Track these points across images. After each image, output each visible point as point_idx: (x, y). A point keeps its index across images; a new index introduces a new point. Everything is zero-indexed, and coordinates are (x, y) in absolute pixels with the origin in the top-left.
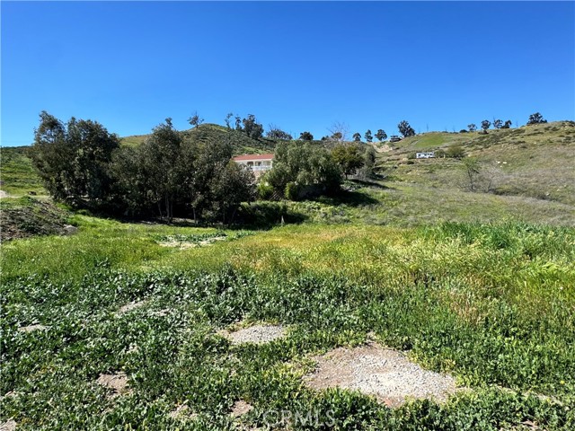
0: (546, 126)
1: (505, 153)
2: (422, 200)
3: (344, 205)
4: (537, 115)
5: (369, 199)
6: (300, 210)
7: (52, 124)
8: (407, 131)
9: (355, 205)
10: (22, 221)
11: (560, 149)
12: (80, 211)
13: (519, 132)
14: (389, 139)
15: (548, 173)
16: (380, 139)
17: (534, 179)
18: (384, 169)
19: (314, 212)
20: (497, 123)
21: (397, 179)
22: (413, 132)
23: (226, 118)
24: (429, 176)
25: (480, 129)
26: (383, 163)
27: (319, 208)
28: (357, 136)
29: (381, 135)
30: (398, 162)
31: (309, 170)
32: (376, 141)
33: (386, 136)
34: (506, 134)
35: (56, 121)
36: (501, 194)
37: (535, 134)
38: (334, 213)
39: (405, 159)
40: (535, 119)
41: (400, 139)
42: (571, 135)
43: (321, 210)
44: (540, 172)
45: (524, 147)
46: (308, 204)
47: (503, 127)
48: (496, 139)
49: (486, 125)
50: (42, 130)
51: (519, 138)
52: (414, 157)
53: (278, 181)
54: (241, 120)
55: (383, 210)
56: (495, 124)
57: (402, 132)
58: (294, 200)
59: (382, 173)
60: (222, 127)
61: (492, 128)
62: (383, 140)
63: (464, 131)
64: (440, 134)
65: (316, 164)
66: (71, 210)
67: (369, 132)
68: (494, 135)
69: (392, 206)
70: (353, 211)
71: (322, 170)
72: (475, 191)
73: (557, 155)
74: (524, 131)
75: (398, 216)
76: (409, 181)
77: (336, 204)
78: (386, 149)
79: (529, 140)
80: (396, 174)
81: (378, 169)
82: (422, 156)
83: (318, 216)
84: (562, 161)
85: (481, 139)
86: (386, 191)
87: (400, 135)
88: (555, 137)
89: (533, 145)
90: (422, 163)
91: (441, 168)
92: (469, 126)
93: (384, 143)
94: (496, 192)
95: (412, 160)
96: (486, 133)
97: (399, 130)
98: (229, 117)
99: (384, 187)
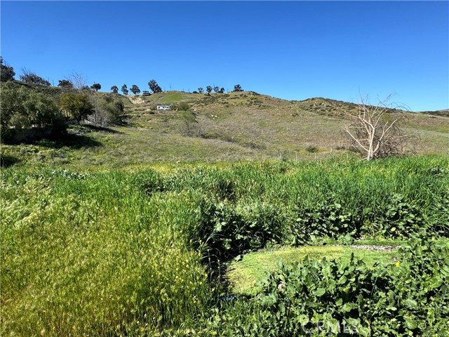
0: (241, 93)
1: (216, 110)
2: (141, 142)
3: (66, 148)
4: (238, 86)
5: (93, 142)
6: (11, 153)
8: (156, 88)
9: (78, 148)
11: (246, 109)
13: (227, 96)
14: (141, 94)
15: (236, 124)
16: (135, 93)
17: (228, 128)
18: (130, 117)
19: (29, 155)
20: (216, 88)
21: (139, 126)
22: (160, 89)
24: (163, 124)
25: (205, 92)
26: (131, 112)
27: (36, 151)
28: (115, 89)
29: (135, 90)
30: (143, 112)
31: (24, 113)
32: (131, 94)
33: (139, 91)
34: (219, 97)
36: (207, 138)
37: (235, 98)
38: (54, 155)
39: (148, 110)
40: (237, 88)
41: (150, 95)
42: (253, 101)
43: (38, 154)
44: (232, 123)
45: (227, 106)
46: (22, 147)
47: (219, 92)
48: (213, 100)
49: (209, 89)
51: (226, 100)
52: (155, 109)
55: (104, 151)
56: (214, 89)
57: (152, 88)
59: (128, 121)
61: (213, 91)
62: (137, 94)
63: (195, 92)
64: (179, 93)
65: (32, 108)
67: (125, 86)
68: (213, 97)
69: (114, 148)
70: (76, 153)
71: (39, 114)
72: (191, 136)
73: (244, 113)
74: (229, 96)
75: (116, 156)
76: (148, 127)
77: (57, 147)
78: (139, 101)
79: (231, 102)
80: (139, 121)
81: (126, 117)
82: (161, 108)
83: (35, 159)
84: (246, 116)
85: (204, 98)
86: (115, 135)
87: (150, 91)
88: (245, 101)
89: (232, 105)
90: (160, 114)
91: (173, 118)
92: (199, 89)
93: (138, 96)
94: (204, 137)
95: (153, 111)
96: (209, 95)
97: (149, 86)
99: (114, 132)
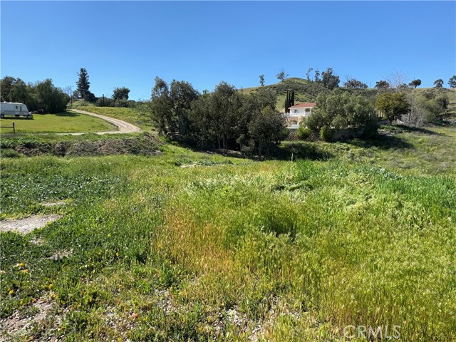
3: (375, 148)
5: (404, 143)
6: (329, 150)
7: (161, 84)
9: (387, 149)
10: (131, 146)
12: (173, 142)
19: (341, 152)
23: (307, 72)
27: (348, 149)
28: (439, 83)
31: (344, 115)
35: (163, 82)
38: (362, 154)
43: (349, 152)
46: (337, 145)
50: (155, 89)
53: (315, 124)
54: (320, 73)
55: (415, 154)
58: (327, 141)
59: (451, 120)
60: (303, 80)
65: (351, 110)
66: (168, 142)
69: (428, 151)
70: (384, 154)
71: (356, 116)
75: (430, 161)
77: (366, 146)
81: (449, 115)
83: (345, 156)
86: (431, 137)
98: (309, 71)
99: (431, 133)
